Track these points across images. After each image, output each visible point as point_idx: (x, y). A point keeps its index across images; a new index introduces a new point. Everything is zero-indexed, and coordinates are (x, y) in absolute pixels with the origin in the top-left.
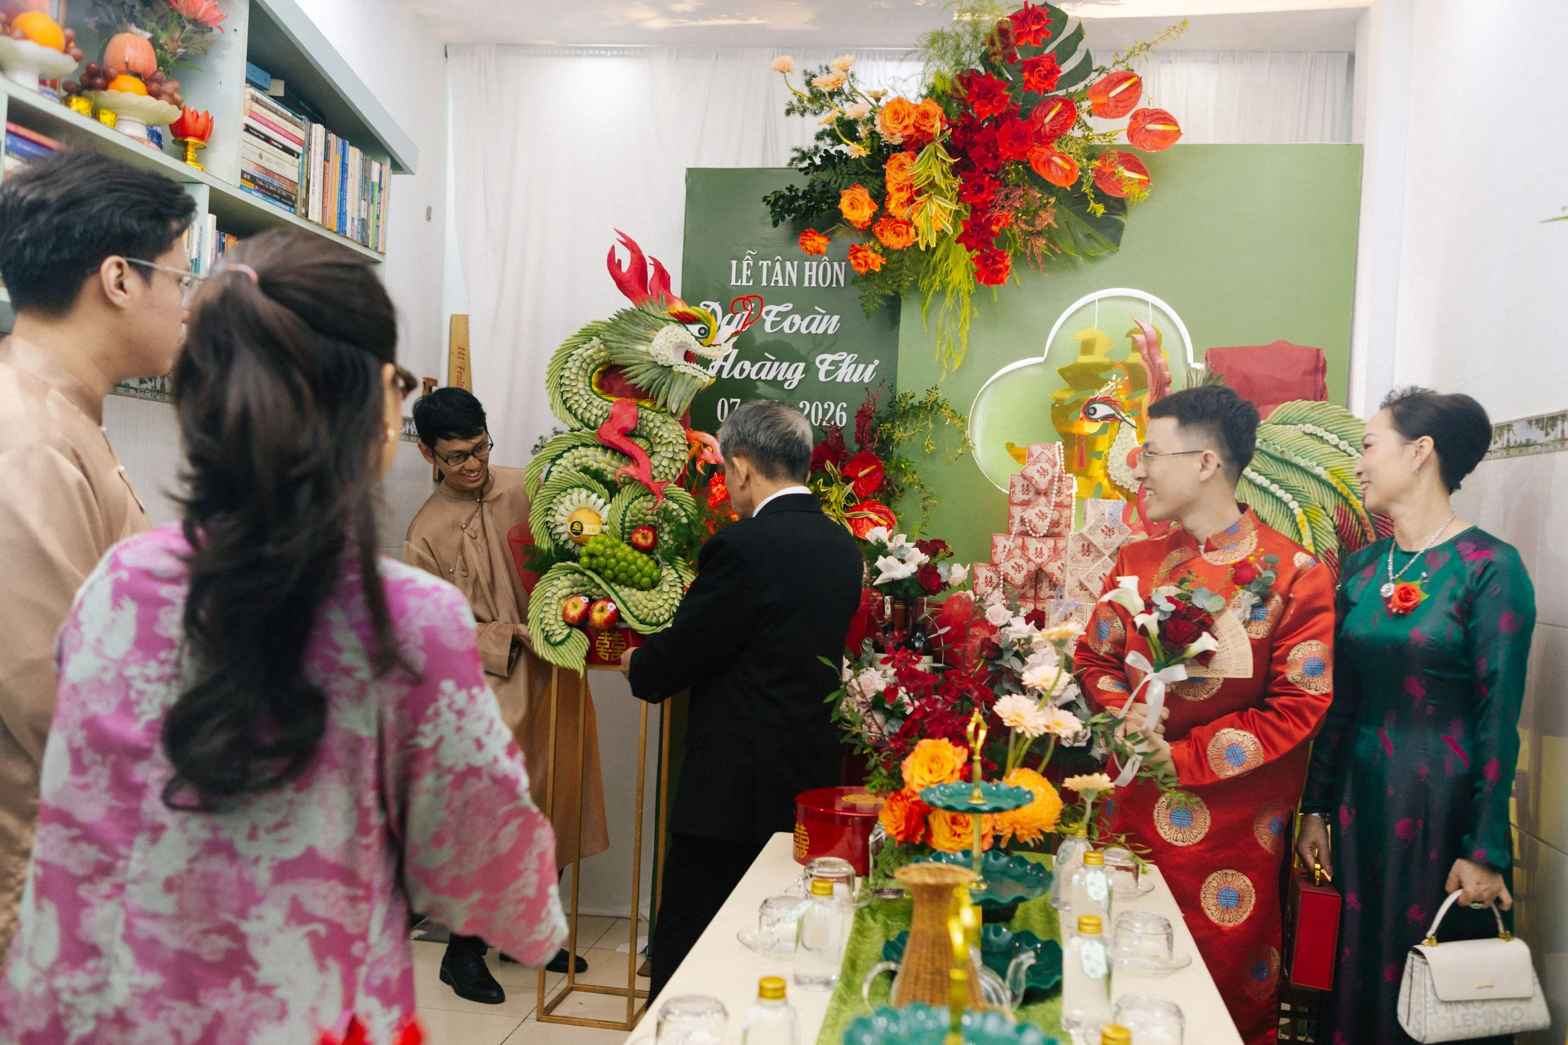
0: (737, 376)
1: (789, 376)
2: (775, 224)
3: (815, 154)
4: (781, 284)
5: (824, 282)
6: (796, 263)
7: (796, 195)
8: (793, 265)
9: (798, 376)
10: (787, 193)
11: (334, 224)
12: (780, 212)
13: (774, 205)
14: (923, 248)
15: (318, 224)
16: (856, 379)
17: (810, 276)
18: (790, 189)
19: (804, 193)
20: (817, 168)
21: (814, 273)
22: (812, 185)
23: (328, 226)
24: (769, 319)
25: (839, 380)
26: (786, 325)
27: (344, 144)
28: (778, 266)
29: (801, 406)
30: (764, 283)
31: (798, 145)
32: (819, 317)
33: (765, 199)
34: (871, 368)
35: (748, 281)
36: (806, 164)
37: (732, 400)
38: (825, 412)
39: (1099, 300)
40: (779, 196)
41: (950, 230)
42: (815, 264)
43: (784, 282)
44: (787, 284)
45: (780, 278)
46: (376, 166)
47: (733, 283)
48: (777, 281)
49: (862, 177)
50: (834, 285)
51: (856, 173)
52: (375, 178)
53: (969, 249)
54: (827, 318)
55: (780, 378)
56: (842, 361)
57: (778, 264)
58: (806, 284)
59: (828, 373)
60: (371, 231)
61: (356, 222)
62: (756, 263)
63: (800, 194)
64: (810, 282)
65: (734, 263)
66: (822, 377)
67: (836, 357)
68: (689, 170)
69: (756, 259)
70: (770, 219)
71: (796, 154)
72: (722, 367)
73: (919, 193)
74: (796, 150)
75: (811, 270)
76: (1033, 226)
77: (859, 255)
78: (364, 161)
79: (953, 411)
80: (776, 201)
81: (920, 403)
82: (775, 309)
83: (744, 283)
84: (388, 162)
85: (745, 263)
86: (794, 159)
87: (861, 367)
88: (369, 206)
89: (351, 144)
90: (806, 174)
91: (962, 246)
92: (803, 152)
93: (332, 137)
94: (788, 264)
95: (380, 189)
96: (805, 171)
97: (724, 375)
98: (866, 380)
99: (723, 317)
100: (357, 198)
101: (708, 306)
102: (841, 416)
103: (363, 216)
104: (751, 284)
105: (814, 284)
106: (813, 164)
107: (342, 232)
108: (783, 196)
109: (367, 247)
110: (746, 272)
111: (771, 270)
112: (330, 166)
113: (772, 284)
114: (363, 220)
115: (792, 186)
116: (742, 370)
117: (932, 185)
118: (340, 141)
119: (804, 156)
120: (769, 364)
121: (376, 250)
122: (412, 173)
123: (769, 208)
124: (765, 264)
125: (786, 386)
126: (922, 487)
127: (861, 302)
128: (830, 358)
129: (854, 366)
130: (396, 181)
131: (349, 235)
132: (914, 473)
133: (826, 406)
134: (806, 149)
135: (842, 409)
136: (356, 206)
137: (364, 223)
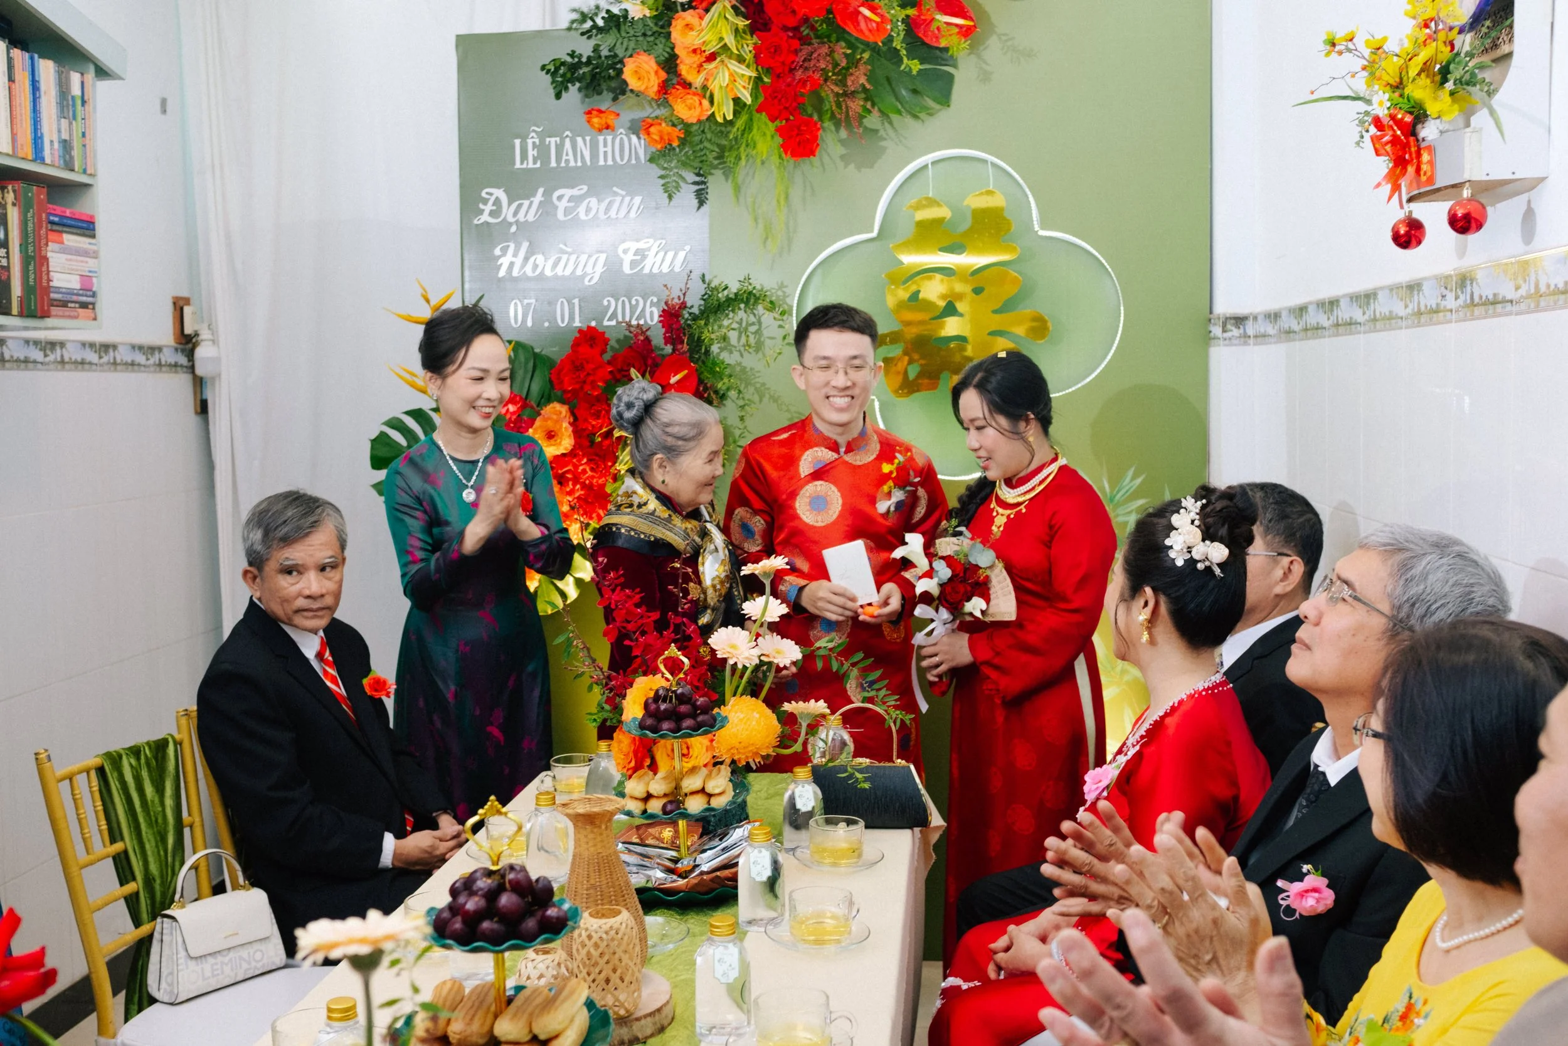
0: (529, 273)
1: (589, 269)
2: (558, 96)
3: (596, 14)
4: (572, 164)
5: (622, 160)
6: (588, 138)
7: (580, 62)
8: (584, 141)
9: (599, 269)
10: (569, 59)
11: (29, 152)
12: (562, 82)
13: (554, 74)
14: (720, 120)
15: (8, 155)
16: (665, 269)
17: (605, 152)
18: (572, 55)
19: (589, 58)
20: (600, 30)
21: (609, 149)
22: (596, 49)
23: (21, 155)
24: (562, 205)
25: (646, 271)
26: (582, 210)
27: (32, 58)
28: (568, 142)
29: (606, 303)
30: (553, 164)
31: (576, 5)
32: (619, 199)
33: (543, 68)
34: (682, 255)
35: (535, 163)
36: (588, 24)
37: (526, 301)
38: (633, 309)
39: (933, 163)
40: (559, 64)
41: (748, 99)
42: (609, 138)
43: (576, 161)
44: (579, 164)
45: (571, 157)
46: (75, 78)
47: (518, 165)
48: (567, 161)
49: (652, 39)
50: (633, 162)
51: (644, 35)
52: (76, 90)
53: (772, 120)
54: (628, 199)
55: (579, 272)
56: (649, 249)
57: (567, 141)
58: (602, 163)
59: (633, 264)
60: (76, 153)
61: (56, 145)
62: (542, 141)
63: (584, 60)
64: (606, 160)
65: (517, 142)
66: (627, 269)
67: (641, 245)
68: (458, 36)
69: (542, 136)
70: (552, 92)
71: (575, 16)
72: (512, 264)
73: (712, 57)
74: (574, 10)
75: (605, 145)
76: (845, 85)
77: (652, 129)
78: (60, 74)
79: (771, 302)
80: (557, 69)
81: (736, 294)
82: (568, 192)
83: (531, 165)
84: (92, 68)
85: (530, 142)
86: (573, 22)
87: (670, 254)
88: (70, 124)
89: (41, 57)
90: (589, 38)
91: (764, 116)
92: (582, 14)
93: (16, 53)
94: (579, 140)
95: (84, 102)
96: (586, 33)
97: (515, 273)
98: (677, 269)
99: (510, 204)
100: (54, 117)
101: (491, 194)
102: (652, 313)
103: (65, 136)
104: (538, 165)
105: (610, 162)
106: (595, 26)
107: (39, 157)
108: (563, 64)
109: (73, 170)
110: (532, 153)
111: (560, 148)
112: (16, 86)
113: (563, 164)
114: (65, 141)
115: (574, 52)
116: (536, 266)
117: (725, 47)
118: (27, 55)
119: (584, 17)
120: (565, 257)
121: (85, 172)
122: (121, 78)
123: (549, 78)
124: (553, 141)
125: (586, 283)
126: (740, 392)
127: (662, 182)
128: (633, 246)
129: (661, 254)
130: (102, 89)
131: (48, 160)
132: (730, 376)
133: (634, 302)
134: (586, 10)
135: (652, 303)
136: (55, 127)
137: (66, 145)
